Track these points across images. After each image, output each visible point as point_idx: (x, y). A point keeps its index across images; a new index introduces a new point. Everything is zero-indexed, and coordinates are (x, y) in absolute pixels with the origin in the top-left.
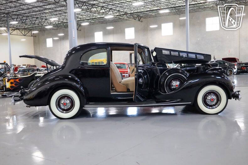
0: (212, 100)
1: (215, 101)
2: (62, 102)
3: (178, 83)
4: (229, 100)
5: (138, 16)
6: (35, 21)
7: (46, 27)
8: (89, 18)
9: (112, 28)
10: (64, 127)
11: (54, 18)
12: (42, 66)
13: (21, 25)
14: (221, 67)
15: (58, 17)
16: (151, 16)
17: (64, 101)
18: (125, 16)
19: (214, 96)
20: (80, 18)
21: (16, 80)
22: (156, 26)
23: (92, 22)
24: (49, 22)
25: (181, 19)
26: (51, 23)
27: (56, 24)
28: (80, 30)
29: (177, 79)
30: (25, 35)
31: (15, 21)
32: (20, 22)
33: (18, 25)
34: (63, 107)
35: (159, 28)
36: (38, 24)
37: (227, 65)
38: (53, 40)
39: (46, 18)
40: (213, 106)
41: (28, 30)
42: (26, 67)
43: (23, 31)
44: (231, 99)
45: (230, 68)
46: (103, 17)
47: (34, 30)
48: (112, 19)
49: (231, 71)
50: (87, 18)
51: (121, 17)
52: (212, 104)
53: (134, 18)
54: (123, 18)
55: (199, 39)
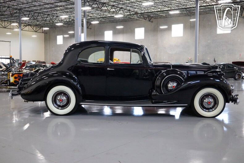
0: (209, 103)
1: (213, 104)
2: (58, 98)
3: (175, 84)
4: (227, 104)
5: (149, 16)
6: (47, 18)
7: (57, 24)
8: (99, 17)
9: (122, 27)
10: (59, 123)
11: (65, 15)
12: (51, 63)
13: (33, 21)
14: (220, 70)
15: (69, 15)
16: (161, 17)
17: (60, 97)
18: (135, 16)
19: (211, 99)
20: (91, 17)
21: (20, 75)
22: (166, 27)
23: (103, 21)
24: (60, 19)
25: (191, 20)
26: (62, 20)
27: (66, 21)
28: (91, 29)
29: (174, 80)
30: (36, 32)
31: (27, 17)
32: (32, 18)
33: (30, 21)
34: (58, 103)
35: (170, 29)
36: (49, 21)
37: (235, 69)
38: (64, 38)
39: (57, 15)
40: (210, 109)
41: (40, 27)
42: (36, 63)
43: (35, 27)
44: (229, 102)
45: (239, 72)
46: (113, 16)
47: (45, 27)
48: (123, 19)
49: (240, 75)
50: (98, 17)
51: (131, 17)
52: (209, 107)
53: (144, 18)
54: (133, 17)
55: (209, 42)
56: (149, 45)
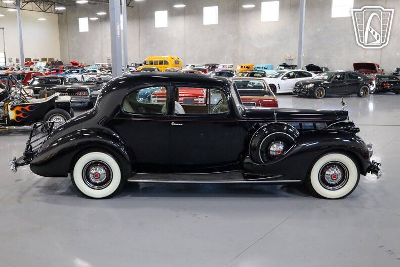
0: (334, 177)
4: (362, 176)
7: (78, 2)
9: (183, 6)
12: (72, 63)
17: (96, 170)
19: (337, 170)
21: (24, 108)
22: (252, 6)
28: (133, 7)
30: (45, 12)
34: (93, 180)
35: (258, 9)
37: (360, 79)
38: (90, 24)
40: (335, 186)
41: (50, 4)
43: (42, 4)
45: (365, 85)
47: (59, 3)
49: (366, 90)
52: (334, 183)
55: (318, 30)
56: (226, 34)
